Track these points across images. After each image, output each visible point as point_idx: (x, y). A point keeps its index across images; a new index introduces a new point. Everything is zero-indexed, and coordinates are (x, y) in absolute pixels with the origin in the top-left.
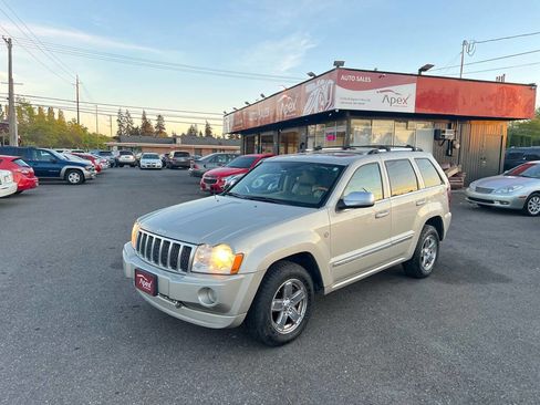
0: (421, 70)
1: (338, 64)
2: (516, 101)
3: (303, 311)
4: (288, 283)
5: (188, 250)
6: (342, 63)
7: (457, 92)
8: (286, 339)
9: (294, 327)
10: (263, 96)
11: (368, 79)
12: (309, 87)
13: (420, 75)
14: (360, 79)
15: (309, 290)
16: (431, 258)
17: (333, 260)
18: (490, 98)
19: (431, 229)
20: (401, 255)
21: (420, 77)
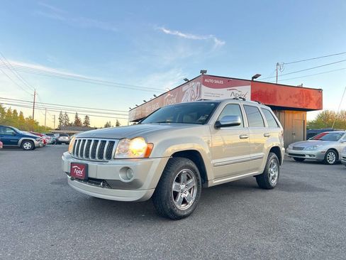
0: (253, 78)
1: (203, 72)
2: (311, 99)
3: (194, 196)
4: (184, 171)
5: (112, 143)
6: (206, 72)
7: (275, 91)
8: (183, 214)
9: (188, 206)
10: (155, 96)
11: (221, 82)
12: (184, 88)
13: (252, 81)
14: (217, 82)
15: (198, 180)
16: (275, 176)
17: (213, 161)
18: (296, 96)
19: (274, 155)
20: (257, 169)
21: (253, 82)
